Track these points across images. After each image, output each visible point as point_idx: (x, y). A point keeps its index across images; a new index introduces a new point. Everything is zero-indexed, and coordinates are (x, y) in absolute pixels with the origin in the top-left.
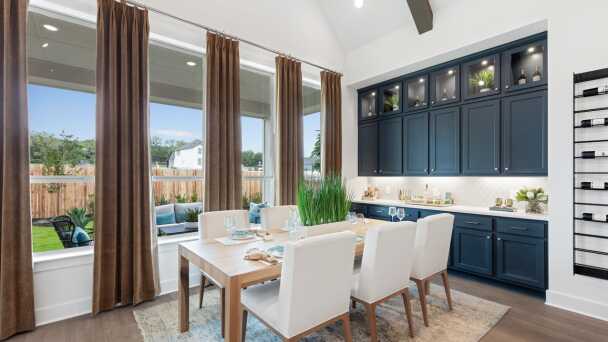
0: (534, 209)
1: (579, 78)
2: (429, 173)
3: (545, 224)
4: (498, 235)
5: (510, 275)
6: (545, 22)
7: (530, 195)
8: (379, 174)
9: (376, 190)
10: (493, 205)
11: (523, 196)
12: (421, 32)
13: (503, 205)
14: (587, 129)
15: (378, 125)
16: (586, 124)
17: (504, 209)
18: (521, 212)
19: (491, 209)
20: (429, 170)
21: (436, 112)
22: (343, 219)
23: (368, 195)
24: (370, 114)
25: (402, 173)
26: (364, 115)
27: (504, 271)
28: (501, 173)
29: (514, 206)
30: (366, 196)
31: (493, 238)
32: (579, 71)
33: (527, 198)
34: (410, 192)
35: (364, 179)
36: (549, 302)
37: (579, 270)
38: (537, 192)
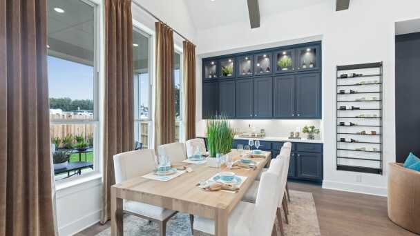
0: (311, 137)
1: (339, 68)
3: (321, 145)
4: (298, 153)
5: (305, 175)
6: (322, 36)
7: (310, 130)
10: (289, 136)
11: (306, 130)
12: (252, 27)
13: (294, 136)
14: (342, 95)
15: (218, 84)
16: (342, 93)
17: (297, 138)
18: (304, 139)
19: (289, 138)
20: (253, 116)
24: (210, 77)
25: (235, 117)
26: (206, 77)
27: (301, 173)
28: (296, 118)
29: (300, 136)
32: (339, 65)
33: (308, 131)
34: (239, 130)
36: (324, 187)
37: (340, 168)
38: (313, 128)
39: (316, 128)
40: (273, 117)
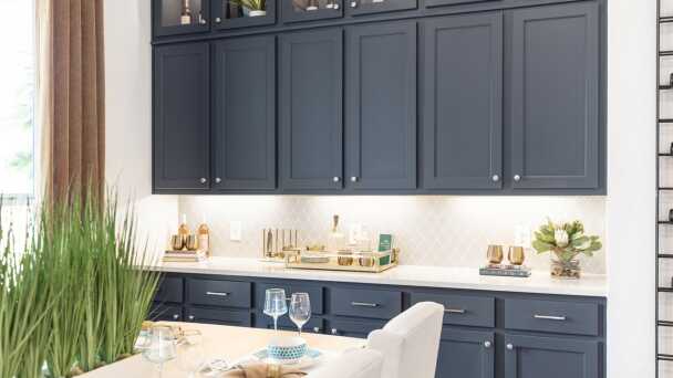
0: (567, 270)
2: (343, 188)
3: (600, 304)
4: (506, 335)
7: (561, 237)
8: (211, 189)
9: (203, 231)
10: (485, 263)
11: (547, 241)
13: (505, 263)
15: (212, 51)
17: (510, 272)
18: (540, 278)
19: (483, 272)
20: (343, 180)
21: (363, 30)
22: (126, 351)
23: (183, 245)
24: (186, 20)
25: (276, 186)
26: (165, 23)
28: (505, 187)
29: (527, 264)
30: (177, 250)
31: (498, 345)
33: (554, 245)
34: (294, 235)
35: (169, 202)
38: (574, 229)
39: (588, 232)
40: (418, 186)
